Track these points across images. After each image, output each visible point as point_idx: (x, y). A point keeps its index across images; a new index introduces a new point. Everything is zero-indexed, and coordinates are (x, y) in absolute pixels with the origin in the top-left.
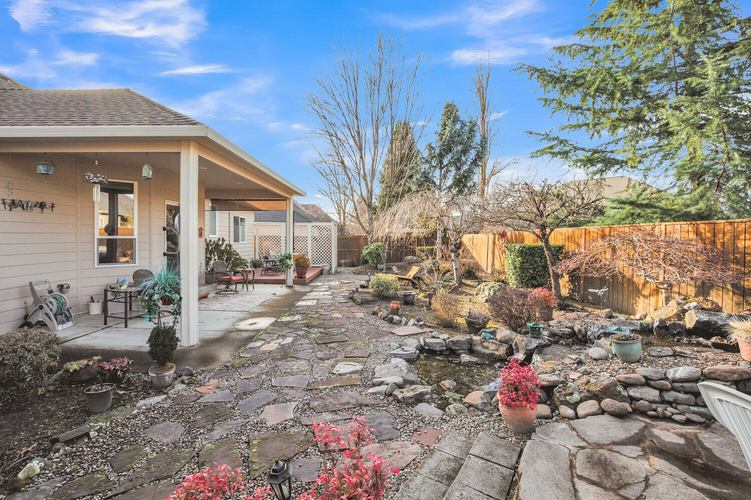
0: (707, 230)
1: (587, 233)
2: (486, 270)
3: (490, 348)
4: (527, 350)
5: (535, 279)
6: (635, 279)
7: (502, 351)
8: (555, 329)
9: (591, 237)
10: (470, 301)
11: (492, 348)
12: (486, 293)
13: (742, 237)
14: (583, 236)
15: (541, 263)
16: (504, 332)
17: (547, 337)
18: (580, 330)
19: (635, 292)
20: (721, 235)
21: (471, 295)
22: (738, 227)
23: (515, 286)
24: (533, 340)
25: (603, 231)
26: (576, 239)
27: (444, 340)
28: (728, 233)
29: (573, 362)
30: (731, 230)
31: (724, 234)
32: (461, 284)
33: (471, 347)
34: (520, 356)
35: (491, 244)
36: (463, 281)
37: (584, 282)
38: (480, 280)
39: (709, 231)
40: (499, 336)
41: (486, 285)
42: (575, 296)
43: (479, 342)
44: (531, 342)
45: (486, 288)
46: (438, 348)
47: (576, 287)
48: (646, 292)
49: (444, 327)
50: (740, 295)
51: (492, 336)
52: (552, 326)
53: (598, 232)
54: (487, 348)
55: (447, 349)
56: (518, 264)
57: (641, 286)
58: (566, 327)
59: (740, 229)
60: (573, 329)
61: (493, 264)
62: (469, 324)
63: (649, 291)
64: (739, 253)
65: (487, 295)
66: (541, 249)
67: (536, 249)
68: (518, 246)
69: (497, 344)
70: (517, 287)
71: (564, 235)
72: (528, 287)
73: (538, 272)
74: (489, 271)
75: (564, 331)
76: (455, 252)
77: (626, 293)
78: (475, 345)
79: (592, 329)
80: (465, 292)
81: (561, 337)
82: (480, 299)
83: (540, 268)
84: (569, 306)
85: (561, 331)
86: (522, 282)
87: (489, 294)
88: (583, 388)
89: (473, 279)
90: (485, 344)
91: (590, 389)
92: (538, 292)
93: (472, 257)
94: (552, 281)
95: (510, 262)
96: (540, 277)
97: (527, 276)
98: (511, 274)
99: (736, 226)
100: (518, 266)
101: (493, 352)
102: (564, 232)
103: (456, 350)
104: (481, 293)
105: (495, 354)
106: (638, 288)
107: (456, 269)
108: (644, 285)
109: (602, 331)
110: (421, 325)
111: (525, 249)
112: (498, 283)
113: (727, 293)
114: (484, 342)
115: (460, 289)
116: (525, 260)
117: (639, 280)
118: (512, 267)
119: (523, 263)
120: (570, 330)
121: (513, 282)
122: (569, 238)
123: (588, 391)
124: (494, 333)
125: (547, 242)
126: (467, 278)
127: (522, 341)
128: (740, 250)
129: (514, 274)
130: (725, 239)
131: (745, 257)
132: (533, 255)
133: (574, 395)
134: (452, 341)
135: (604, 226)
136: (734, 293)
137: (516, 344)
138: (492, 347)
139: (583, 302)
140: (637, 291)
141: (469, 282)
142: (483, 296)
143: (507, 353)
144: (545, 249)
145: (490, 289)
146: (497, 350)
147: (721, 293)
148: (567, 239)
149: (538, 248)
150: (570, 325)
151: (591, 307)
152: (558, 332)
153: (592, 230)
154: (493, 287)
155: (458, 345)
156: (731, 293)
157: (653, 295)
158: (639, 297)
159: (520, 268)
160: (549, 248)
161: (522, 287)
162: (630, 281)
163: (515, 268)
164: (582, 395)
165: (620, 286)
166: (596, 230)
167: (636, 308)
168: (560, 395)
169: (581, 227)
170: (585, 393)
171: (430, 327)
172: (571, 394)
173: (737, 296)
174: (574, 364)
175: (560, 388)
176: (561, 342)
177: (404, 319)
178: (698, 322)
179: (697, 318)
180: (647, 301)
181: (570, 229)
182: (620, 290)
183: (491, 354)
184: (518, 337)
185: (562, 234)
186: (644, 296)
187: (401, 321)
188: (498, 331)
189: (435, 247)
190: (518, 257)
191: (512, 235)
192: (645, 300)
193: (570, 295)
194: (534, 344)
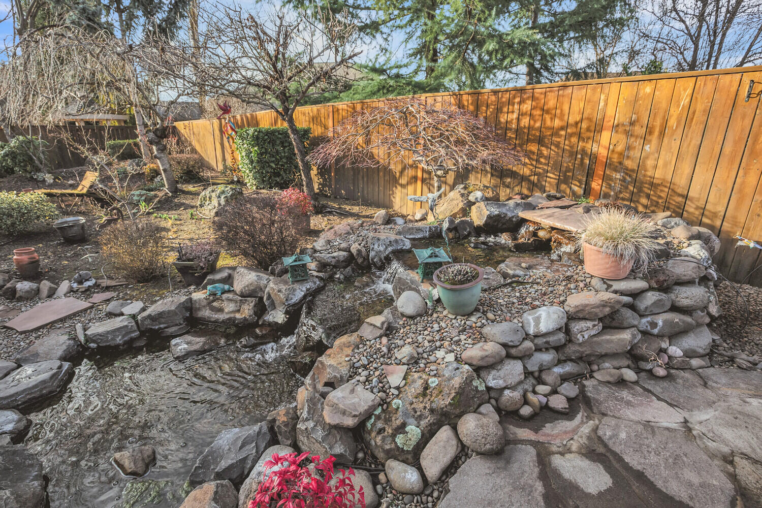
0: (470, 102)
1: (336, 111)
2: (215, 167)
3: (226, 310)
4: (289, 306)
5: (278, 175)
6: (392, 167)
7: (246, 311)
8: (325, 256)
9: (340, 117)
10: (192, 218)
11: (229, 309)
12: (215, 202)
13: (505, 109)
14: (331, 115)
15: (285, 153)
16: (246, 278)
17: (315, 274)
18: (359, 251)
19: (391, 182)
20: (484, 108)
21: (192, 207)
22: (502, 97)
23: (254, 188)
24: (296, 286)
25: (354, 108)
26: (323, 119)
27: (134, 317)
28: (492, 105)
29: (379, 332)
30: (495, 101)
31: (487, 106)
32: (176, 191)
33: (191, 313)
34: (278, 316)
35: (217, 132)
36: (179, 186)
37: (335, 175)
38: (205, 183)
39: (472, 104)
40: (238, 286)
41: (213, 191)
42: (326, 191)
43: (205, 303)
44: (294, 290)
45: (213, 195)
46: (119, 340)
47: (326, 181)
48: (403, 181)
49: (139, 282)
50: (497, 177)
51: (227, 287)
52: (319, 251)
53: (349, 109)
54: (221, 310)
55: (143, 333)
56: (254, 156)
57: (398, 174)
58: (340, 250)
59: (504, 100)
60: (350, 251)
61: (224, 160)
62: (183, 270)
63: (406, 179)
64: (501, 128)
65: (217, 205)
66: (285, 134)
67: (277, 134)
68: (251, 131)
69: (236, 302)
70: (257, 188)
71: (307, 115)
72: (271, 188)
73: (282, 165)
74: (221, 167)
75: (337, 257)
76: (157, 144)
77: (382, 183)
78: (199, 309)
79: (376, 246)
80: (183, 204)
81: (335, 267)
82: (207, 212)
83: (284, 160)
84: (324, 207)
85: (334, 257)
86: (264, 181)
87: (219, 204)
88: (422, 406)
89: (196, 182)
90: (215, 304)
91: (434, 405)
92: (289, 196)
93: (194, 151)
94: (303, 177)
95: (244, 154)
96: (285, 172)
97: (268, 172)
98: (247, 171)
99: (500, 96)
100: (255, 159)
101: (232, 315)
102: (307, 112)
103: (160, 328)
104: (207, 203)
105: (235, 319)
106: (394, 177)
107: (165, 170)
108: (402, 172)
109: (390, 249)
110: (88, 289)
111: (261, 134)
112: (229, 186)
113: (485, 175)
114: (213, 301)
115: (176, 201)
116: (263, 150)
117: (396, 168)
118: (247, 161)
119: (262, 154)
120: (345, 253)
121: (250, 182)
122: (315, 119)
123: (432, 411)
124: (229, 280)
125: (291, 121)
126: (187, 182)
127: (280, 291)
128: (502, 125)
129: (251, 171)
130: (488, 113)
131: (506, 133)
132: (273, 143)
133: (407, 429)
134: (149, 316)
135: (355, 102)
136: (492, 175)
137: (269, 297)
138: (229, 307)
139: (336, 198)
140: (393, 180)
141: (190, 188)
142: (210, 207)
143: (255, 313)
144: (289, 132)
145: (219, 197)
146: (238, 311)
147: (479, 175)
148: (311, 120)
149: (278, 131)
150: (344, 245)
151: (347, 204)
152: (329, 261)
153: (340, 107)
154: (223, 192)
155: (163, 320)
156: (489, 175)
157: (411, 184)
158: (396, 187)
159: (258, 162)
160: (295, 131)
161: (263, 188)
162: (386, 170)
163: (252, 162)
164: (423, 423)
165: (376, 176)
166: (345, 107)
167: (393, 200)
168: (383, 439)
169: (328, 104)
170: (429, 419)
171: (108, 288)
172: (401, 428)
173: (495, 178)
174: (380, 337)
175: (378, 418)
176: (337, 276)
177: (45, 285)
178: (489, 217)
179: (488, 213)
180: (404, 191)
181: (315, 108)
182: (376, 179)
183: (229, 319)
184: (271, 285)
185: (304, 114)
186: (403, 186)
187: (38, 291)
188: (236, 276)
189: (138, 140)
190: (253, 146)
191: (242, 119)
192: (403, 190)
193: (321, 191)
194: (299, 292)
